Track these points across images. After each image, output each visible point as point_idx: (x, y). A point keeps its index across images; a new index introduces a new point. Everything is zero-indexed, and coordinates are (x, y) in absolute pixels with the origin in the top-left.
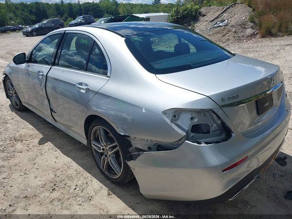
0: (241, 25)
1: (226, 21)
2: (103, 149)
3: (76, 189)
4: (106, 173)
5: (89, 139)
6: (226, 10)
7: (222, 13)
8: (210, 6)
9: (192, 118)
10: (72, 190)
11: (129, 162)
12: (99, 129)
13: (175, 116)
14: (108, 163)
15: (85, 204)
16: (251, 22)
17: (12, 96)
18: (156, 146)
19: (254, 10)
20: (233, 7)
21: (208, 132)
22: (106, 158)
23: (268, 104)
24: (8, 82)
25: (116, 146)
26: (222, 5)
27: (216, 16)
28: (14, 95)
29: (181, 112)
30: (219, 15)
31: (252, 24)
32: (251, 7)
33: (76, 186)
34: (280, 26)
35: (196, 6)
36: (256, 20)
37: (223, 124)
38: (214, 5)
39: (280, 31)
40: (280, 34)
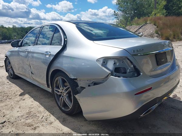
0: (150, 35)
1: (141, 33)
2: (61, 92)
3: (42, 118)
4: (63, 108)
5: (53, 87)
6: (141, 27)
7: (139, 29)
8: (131, 25)
9: (115, 63)
10: (40, 119)
11: (76, 95)
12: (59, 79)
13: (104, 62)
14: (64, 101)
15: (48, 126)
16: (157, 34)
17: (9, 70)
18: (93, 83)
19: (157, 27)
20: (145, 26)
21: (126, 73)
22: (63, 98)
23: (164, 60)
24: (7, 61)
25: (69, 88)
26: (139, 25)
27: (135, 31)
28: (10, 69)
29: (108, 60)
30: (137, 30)
31: (157, 35)
32: (156, 25)
33: (43, 116)
34: (174, 36)
35: (123, 26)
36: (159, 32)
37: (134, 66)
38: (133, 25)
39: (174, 38)
40: (175, 40)
